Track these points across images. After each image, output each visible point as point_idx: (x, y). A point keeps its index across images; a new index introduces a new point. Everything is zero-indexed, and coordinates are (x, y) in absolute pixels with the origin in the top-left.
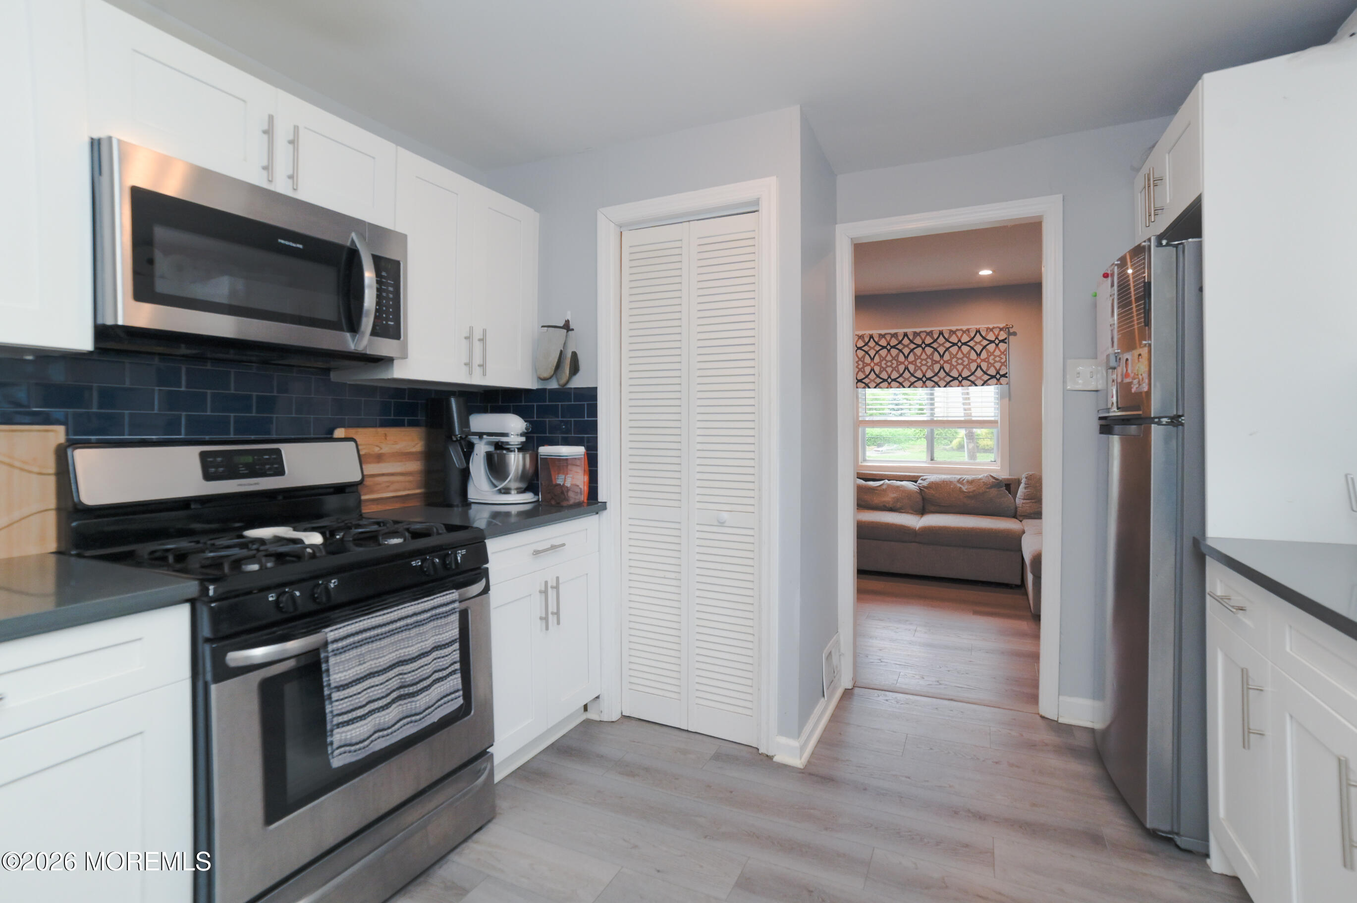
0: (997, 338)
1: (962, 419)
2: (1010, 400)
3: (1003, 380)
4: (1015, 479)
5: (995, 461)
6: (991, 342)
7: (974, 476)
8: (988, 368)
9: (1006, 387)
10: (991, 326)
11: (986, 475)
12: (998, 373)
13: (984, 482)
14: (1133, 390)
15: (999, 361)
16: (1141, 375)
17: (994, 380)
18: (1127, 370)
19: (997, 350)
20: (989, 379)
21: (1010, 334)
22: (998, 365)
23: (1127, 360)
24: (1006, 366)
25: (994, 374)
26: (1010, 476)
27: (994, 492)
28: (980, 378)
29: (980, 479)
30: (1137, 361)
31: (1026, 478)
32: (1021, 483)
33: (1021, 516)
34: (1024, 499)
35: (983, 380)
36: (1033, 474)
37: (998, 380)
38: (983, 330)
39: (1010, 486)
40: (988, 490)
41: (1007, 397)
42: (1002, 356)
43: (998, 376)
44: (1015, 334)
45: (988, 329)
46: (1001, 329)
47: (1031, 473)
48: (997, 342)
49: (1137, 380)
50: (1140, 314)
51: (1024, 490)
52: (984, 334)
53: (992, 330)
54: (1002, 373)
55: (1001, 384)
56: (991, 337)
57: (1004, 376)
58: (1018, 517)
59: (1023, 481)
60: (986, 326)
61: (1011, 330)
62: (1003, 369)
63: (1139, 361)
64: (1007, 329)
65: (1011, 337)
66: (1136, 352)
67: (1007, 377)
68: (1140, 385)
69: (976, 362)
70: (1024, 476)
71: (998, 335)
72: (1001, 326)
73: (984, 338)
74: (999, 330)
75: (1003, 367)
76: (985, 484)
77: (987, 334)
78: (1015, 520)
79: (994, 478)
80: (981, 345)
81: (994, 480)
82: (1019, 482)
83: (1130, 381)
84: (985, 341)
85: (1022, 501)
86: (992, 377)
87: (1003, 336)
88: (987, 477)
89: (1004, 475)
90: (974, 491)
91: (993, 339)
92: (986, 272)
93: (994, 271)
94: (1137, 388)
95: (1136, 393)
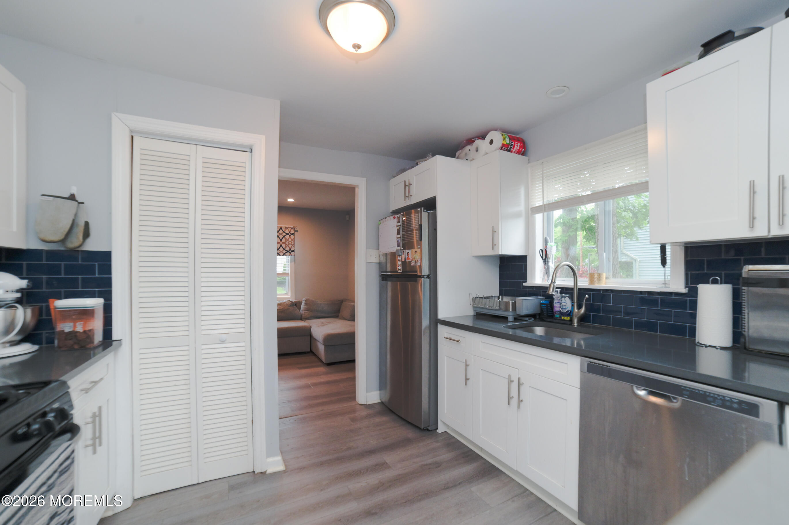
0: (290, 232)
1: (282, 272)
2: (295, 263)
3: (292, 253)
4: (298, 301)
5: (287, 293)
6: (287, 234)
7: (281, 301)
8: (286, 247)
9: (293, 256)
10: (287, 226)
11: (287, 300)
12: (290, 250)
13: (286, 304)
14: (412, 265)
15: (291, 244)
16: (417, 259)
17: (288, 253)
18: (408, 257)
19: (290, 238)
20: (286, 252)
21: (295, 231)
22: (290, 246)
23: (408, 253)
24: (294, 247)
25: (289, 250)
26: (295, 300)
27: (291, 308)
28: (282, 252)
29: (284, 303)
30: (414, 253)
31: (305, 301)
32: (302, 303)
33: (304, 319)
34: (305, 311)
35: (283, 253)
36: (308, 299)
37: (290, 253)
38: (284, 228)
39: (297, 304)
40: (289, 308)
41: (294, 261)
42: (292, 242)
43: (290, 251)
44: (297, 231)
45: (286, 227)
46: (292, 228)
47: (307, 298)
48: (290, 234)
49: (415, 261)
50: (417, 234)
51: (304, 306)
52: (284, 230)
53: (287, 228)
54: (292, 250)
55: (291, 255)
56: (287, 232)
57: (293, 251)
58: (303, 319)
59: (304, 302)
60: (285, 226)
61: (296, 229)
62: (293, 248)
63: (415, 254)
64: (294, 228)
65: (296, 233)
66: (414, 250)
67: (294, 252)
68: (416, 263)
69: (282, 243)
70: (304, 299)
71: (290, 231)
72: (292, 227)
73: (284, 232)
74: (291, 228)
75: (293, 247)
76: (287, 305)
77: (285, 230)
78: (302, 321)
79: (291, 301)
80: (282, 235)
81: (291, 303)
82: (300, 303)
83: (411, 261)
84: (284, 233)
85: (304, 312)
86: (288, 251)
87: (292, 232)
88: (287, 301)
89: (293, 300)
90: (282, 308)
91: (288, 232)
92: (291, 200)
93: (294, 200)
94: (414, 264)
95: (413, 266)
